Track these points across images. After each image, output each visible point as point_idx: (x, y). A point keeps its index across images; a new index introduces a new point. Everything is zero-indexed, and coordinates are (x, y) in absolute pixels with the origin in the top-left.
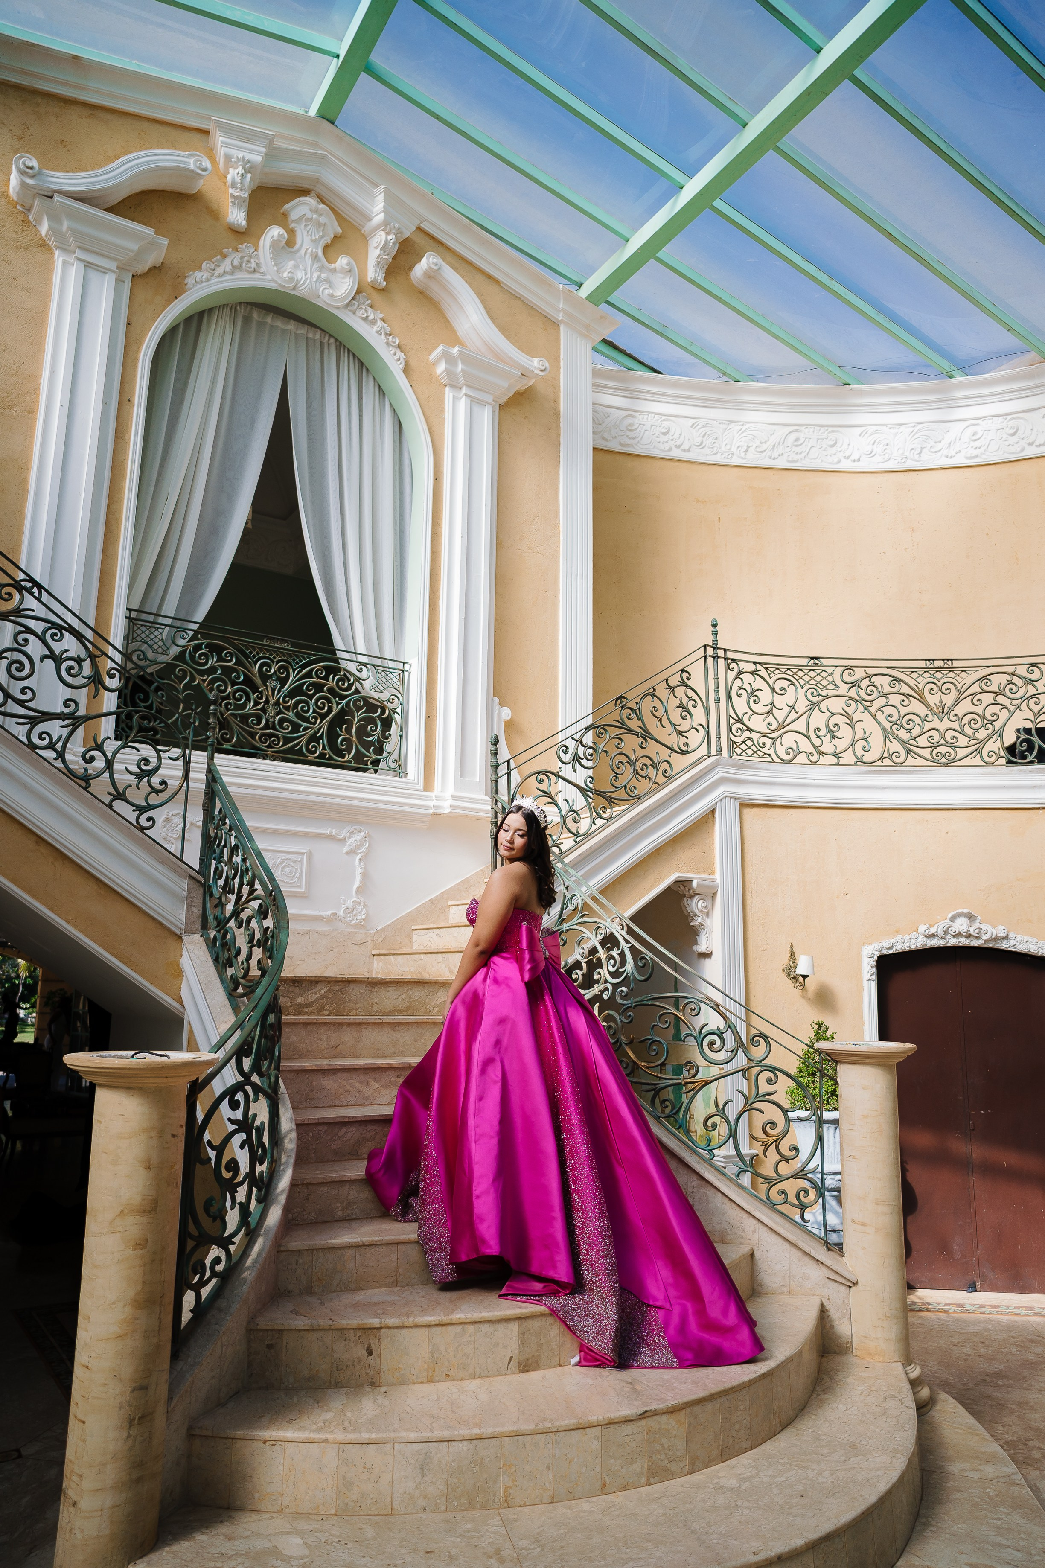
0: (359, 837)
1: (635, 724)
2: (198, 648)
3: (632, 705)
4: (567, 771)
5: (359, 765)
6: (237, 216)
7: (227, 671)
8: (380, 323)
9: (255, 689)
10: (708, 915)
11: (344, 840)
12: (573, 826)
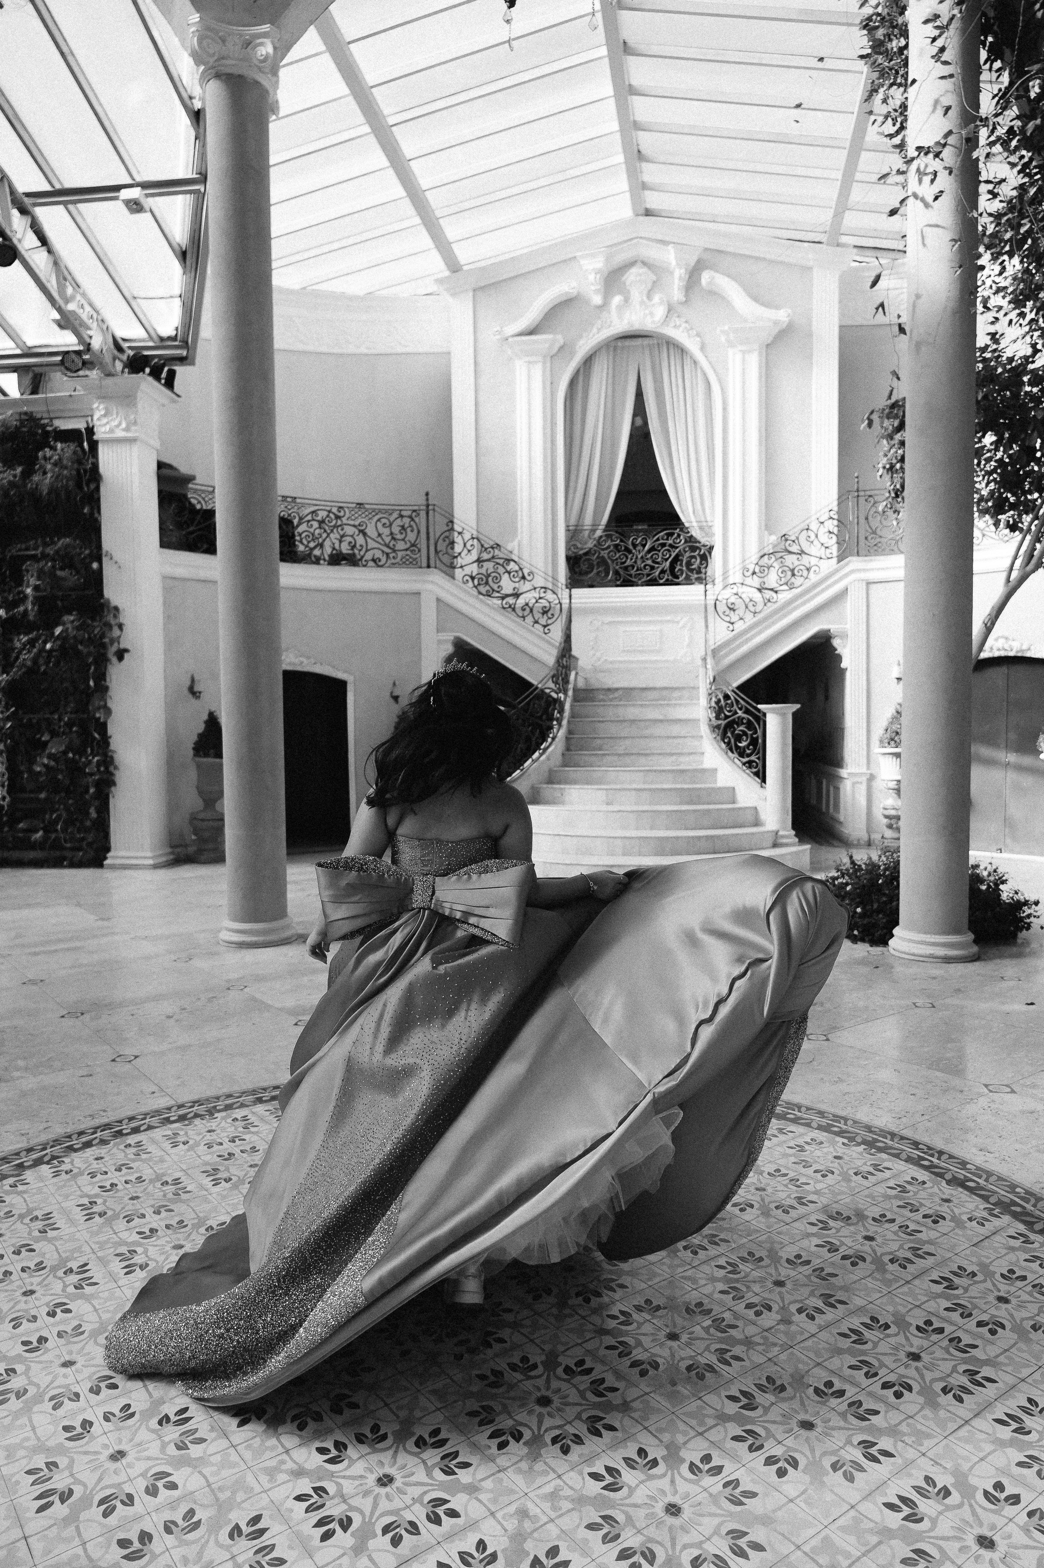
0: (685, 620)
1: (795, 548)
2: (601, 537)
3: (793, 538)
4: (749, 581)
5: (688, 581)
6: (597, 300)
7: (616, 546)
8: (684, 325)
9: (630, 552)
10: (844, 647)
11: (678, 622)
12: (752, 609)
